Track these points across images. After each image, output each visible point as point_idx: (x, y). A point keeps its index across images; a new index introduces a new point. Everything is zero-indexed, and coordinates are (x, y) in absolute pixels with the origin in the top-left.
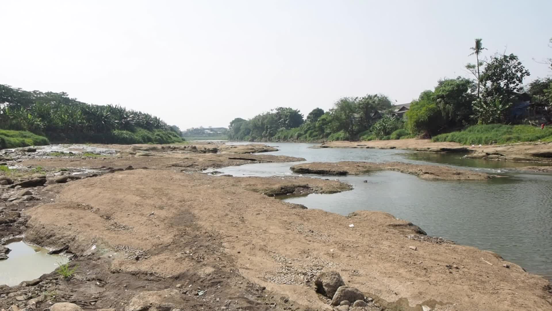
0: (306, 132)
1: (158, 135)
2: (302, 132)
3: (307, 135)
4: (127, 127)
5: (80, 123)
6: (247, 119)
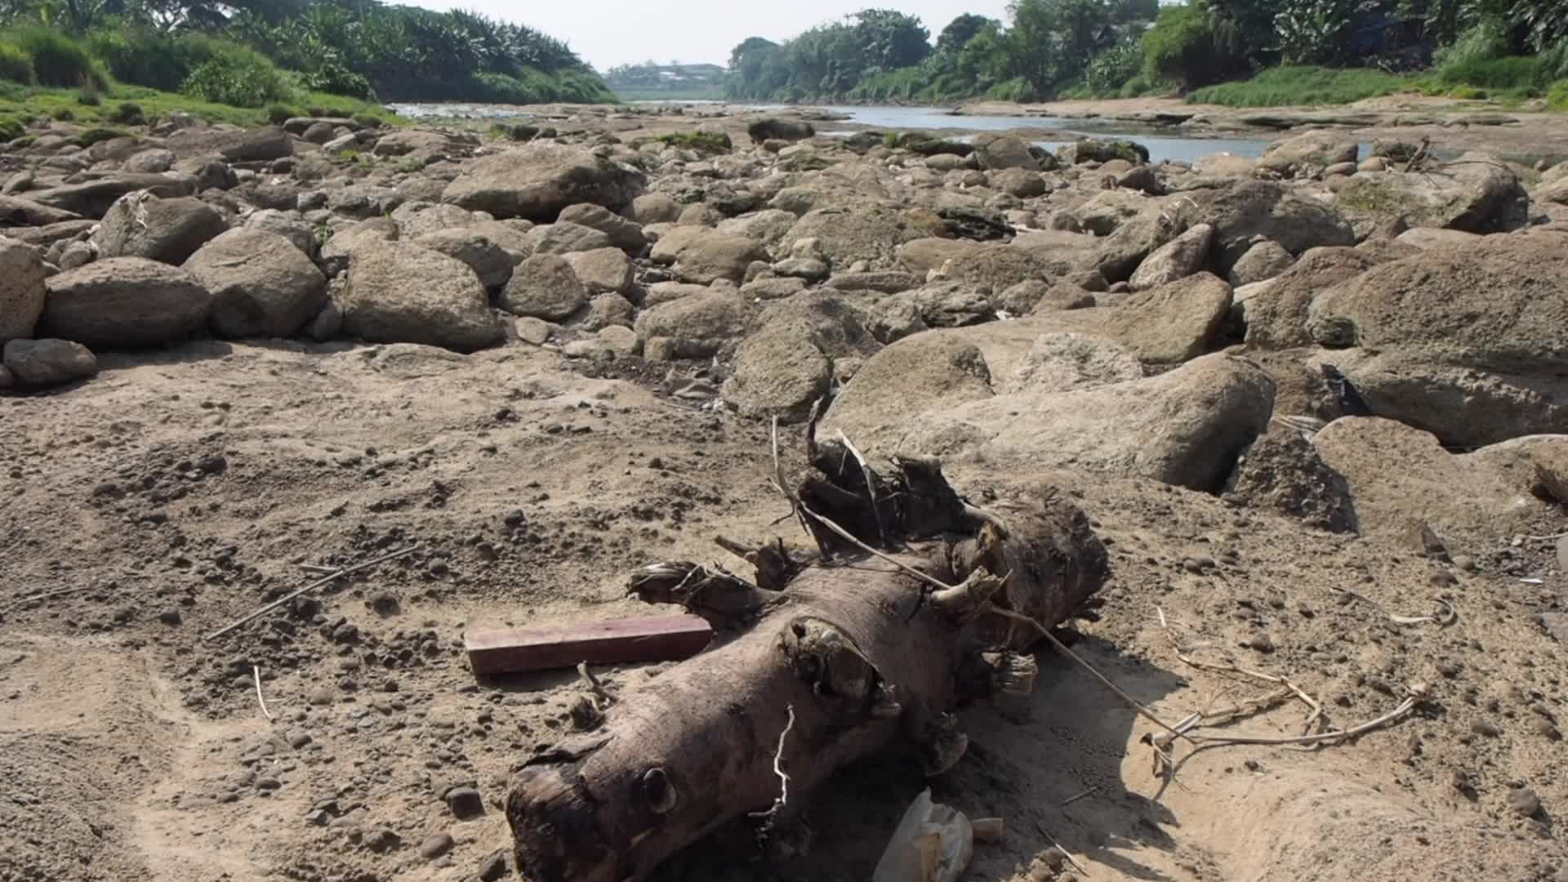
0: (932, 79)
1: (569, 85)
2: (924, 80)
3: (936, 86)
4: (501, 63)
5: (408, 55)
6: (779, 42)
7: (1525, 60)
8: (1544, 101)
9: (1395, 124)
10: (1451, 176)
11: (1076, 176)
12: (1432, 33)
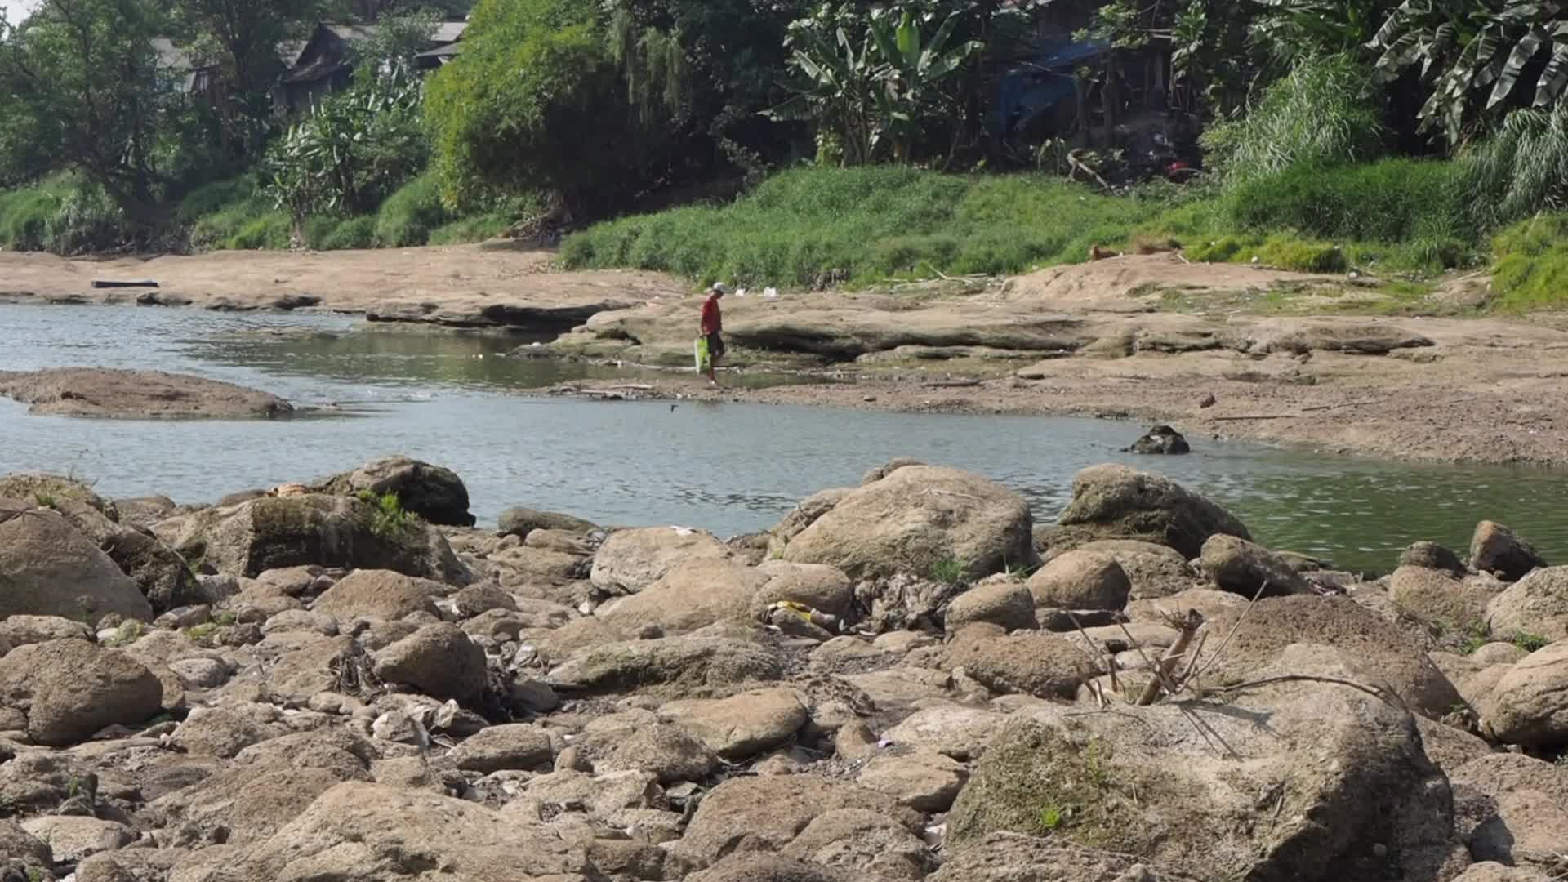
7: (1419, 171)
8: (1484, 279)
9: (1128, 347)
10: (1260, 720)
11: (252, 628)
12: (1194, 82)
